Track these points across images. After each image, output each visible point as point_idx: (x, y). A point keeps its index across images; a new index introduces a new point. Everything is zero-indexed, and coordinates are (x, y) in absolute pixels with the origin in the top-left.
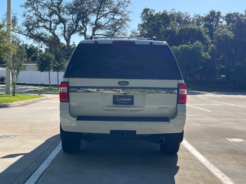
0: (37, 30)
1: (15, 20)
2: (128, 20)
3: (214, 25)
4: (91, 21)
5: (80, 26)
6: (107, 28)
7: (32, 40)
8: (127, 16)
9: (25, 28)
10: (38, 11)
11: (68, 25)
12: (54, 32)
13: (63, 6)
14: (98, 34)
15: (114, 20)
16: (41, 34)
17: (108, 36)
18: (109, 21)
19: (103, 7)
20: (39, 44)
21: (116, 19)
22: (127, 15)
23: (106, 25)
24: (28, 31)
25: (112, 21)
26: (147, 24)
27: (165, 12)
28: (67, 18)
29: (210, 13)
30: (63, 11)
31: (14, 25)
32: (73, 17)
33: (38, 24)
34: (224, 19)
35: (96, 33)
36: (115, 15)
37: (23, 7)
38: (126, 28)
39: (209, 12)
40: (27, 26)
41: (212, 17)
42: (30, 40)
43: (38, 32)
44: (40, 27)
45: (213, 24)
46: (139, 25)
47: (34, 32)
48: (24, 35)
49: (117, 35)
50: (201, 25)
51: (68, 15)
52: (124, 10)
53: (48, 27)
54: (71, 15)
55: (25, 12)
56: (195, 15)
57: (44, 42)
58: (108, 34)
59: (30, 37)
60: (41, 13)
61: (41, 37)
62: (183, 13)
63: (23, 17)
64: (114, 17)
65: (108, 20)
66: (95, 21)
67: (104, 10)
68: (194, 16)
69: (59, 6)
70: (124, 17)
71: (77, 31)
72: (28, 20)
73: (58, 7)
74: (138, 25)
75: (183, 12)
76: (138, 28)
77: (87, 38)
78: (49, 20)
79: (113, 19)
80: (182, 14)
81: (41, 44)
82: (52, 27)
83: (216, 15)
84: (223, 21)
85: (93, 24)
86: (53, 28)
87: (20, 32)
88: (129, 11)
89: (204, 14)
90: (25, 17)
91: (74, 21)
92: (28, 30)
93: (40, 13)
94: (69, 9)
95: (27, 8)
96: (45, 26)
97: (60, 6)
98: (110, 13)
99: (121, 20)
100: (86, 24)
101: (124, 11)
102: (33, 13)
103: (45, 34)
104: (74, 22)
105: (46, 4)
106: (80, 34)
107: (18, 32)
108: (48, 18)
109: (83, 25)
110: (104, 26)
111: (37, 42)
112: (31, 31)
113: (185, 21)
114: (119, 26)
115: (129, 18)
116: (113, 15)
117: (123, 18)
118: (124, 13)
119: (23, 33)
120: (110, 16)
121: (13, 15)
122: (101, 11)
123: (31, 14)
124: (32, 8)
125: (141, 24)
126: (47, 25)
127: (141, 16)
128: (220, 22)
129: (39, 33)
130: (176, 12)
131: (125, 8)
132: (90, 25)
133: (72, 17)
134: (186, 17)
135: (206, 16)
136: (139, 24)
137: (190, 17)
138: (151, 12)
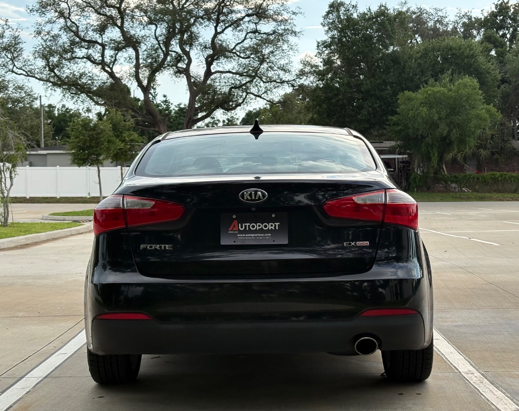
0: (71, 66)
1: (16, 44)
2: (291, 33)
3: (506, 37)
4: (201, 40)
5: (175, 52)
6: (242, 55)
7: (59, 90)
8: (290, 24)
9: (41, 63)
10: (71, 21)
11: (145, 50)
12: (111, 69)
13: (132, 6)
14: (221, 69)
15: (257, 34)
16: (81, 75)
17: (244, 74)
18: (245, 39)
19: (230, 3)
20: (77, 101)
21: (262, 32)
22: (289, 21)
23: (238, 48)
24: (47, 69)
25: (252, 39)
26: (340, 40)
27: (383, 8)
28: (143, 33)
29: (496, 8)
30: (133, 17)
31: (14, 58)
32: (155, 30)
33: (73, 52)
35: (214, 68)
36: (259, 21)
37: (35, 13)
38: (288, 53)
39: (494, 6)
40: (45, 57)
41: (501, 18)
42: (53, 92)
43: (72, 71)
44: (79, 58)
45: (504, 35)
46: (319, 43)
47: (64, 71)
48: (40, 79)
49: (267, 71)
50: (475, 37)
51: (144, 27)
52: (282, 8)
53: (96, 58)
54: (150, 26)
55: (40, 25)
56: (458, 15)
57: (88, 96)
58: (244, 69)
59: (54, 84)
60: (78, 25)
61: (80, 82)
62: (428, 10)
63: (35, 36)
64: (256, 26)
65: (242, 35)
66: (210, 40)
67: (232, 12)
68: (456, 16)
69: (120, 6)
70: (283, 27)
71: (168, 65)
72: (48, 44)
73: (119, 9)
74: (316, 45)
75: (428, 7)
76: (317, 51)
77: (192, 81)
78: (100, 41)
79: (255, 32)
80: (426, 13)
81: (80, 99)
82: (107, 59)
83: (511, 12)
85: (206, 45)
86: (109, 61)
87: (30, 74)
88: (294, 11)
89: (482, 11)
90: (40, 38)
91: (158, 41)
92: (49, 68)
93: (76, 25)
94: (146, 12)
95: (43, 15)
96: (89, 58)
97: (123, 5)
98: (246, 18)
99: (274, 32)
100: (190, 47)
101: (282, 12)
102: (59, 26)
103: (91, 75)
104: (159, 44)
105: (89, 3)
106: (176, 73)
107: (24, 73)
108: (96, 37)
109: (181, 50)
110: (234, 51)
111: (70, 97)
112: (56, 71)
113: (435, 30)
114: (270, 49)
115: (294, 27)
116: (255, 23)
117: (279, 28)
118: (281, 16)
119: (36, 76)
120: (247, 24)
121: (11, 33)
122: (224, 13)
123: (56, 29)
124: (57, 14)
125: (325, 42)
126: (93, 54)
127: (322, 21)
129: (75, 73)
130: (412, 9)
131: (283, 3)
132: (199, 49)
133: (154, 32)
134: (436, 19)
135: (486, 14)
136: (318, 41)
137: (447, 20)
138: (348, 10)
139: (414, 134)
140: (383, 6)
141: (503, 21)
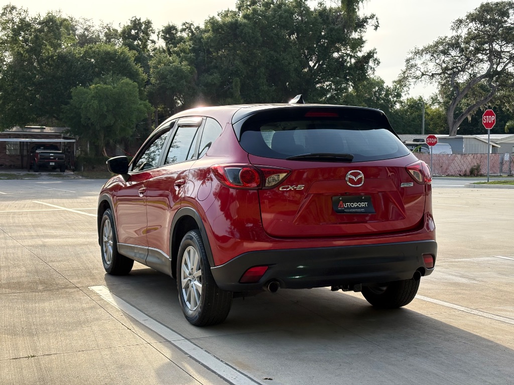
3: (140, 47)
29: (131, 23)
34: (160, 36)
39: (130, 21)
41: (136, 31)
56: (102, 26)
62: (78, 19)
68: (100, 26)
83: (143, 27)
84: (158, 39)
113: (85, 36)
128: (151, 40)
130: (64, 16)
134: (85, 27)
135: (123, 27)
137: (93, 29)
138: (20, 14)
139: (85, 123)
140: (50, 13)
141: (137, 33)
